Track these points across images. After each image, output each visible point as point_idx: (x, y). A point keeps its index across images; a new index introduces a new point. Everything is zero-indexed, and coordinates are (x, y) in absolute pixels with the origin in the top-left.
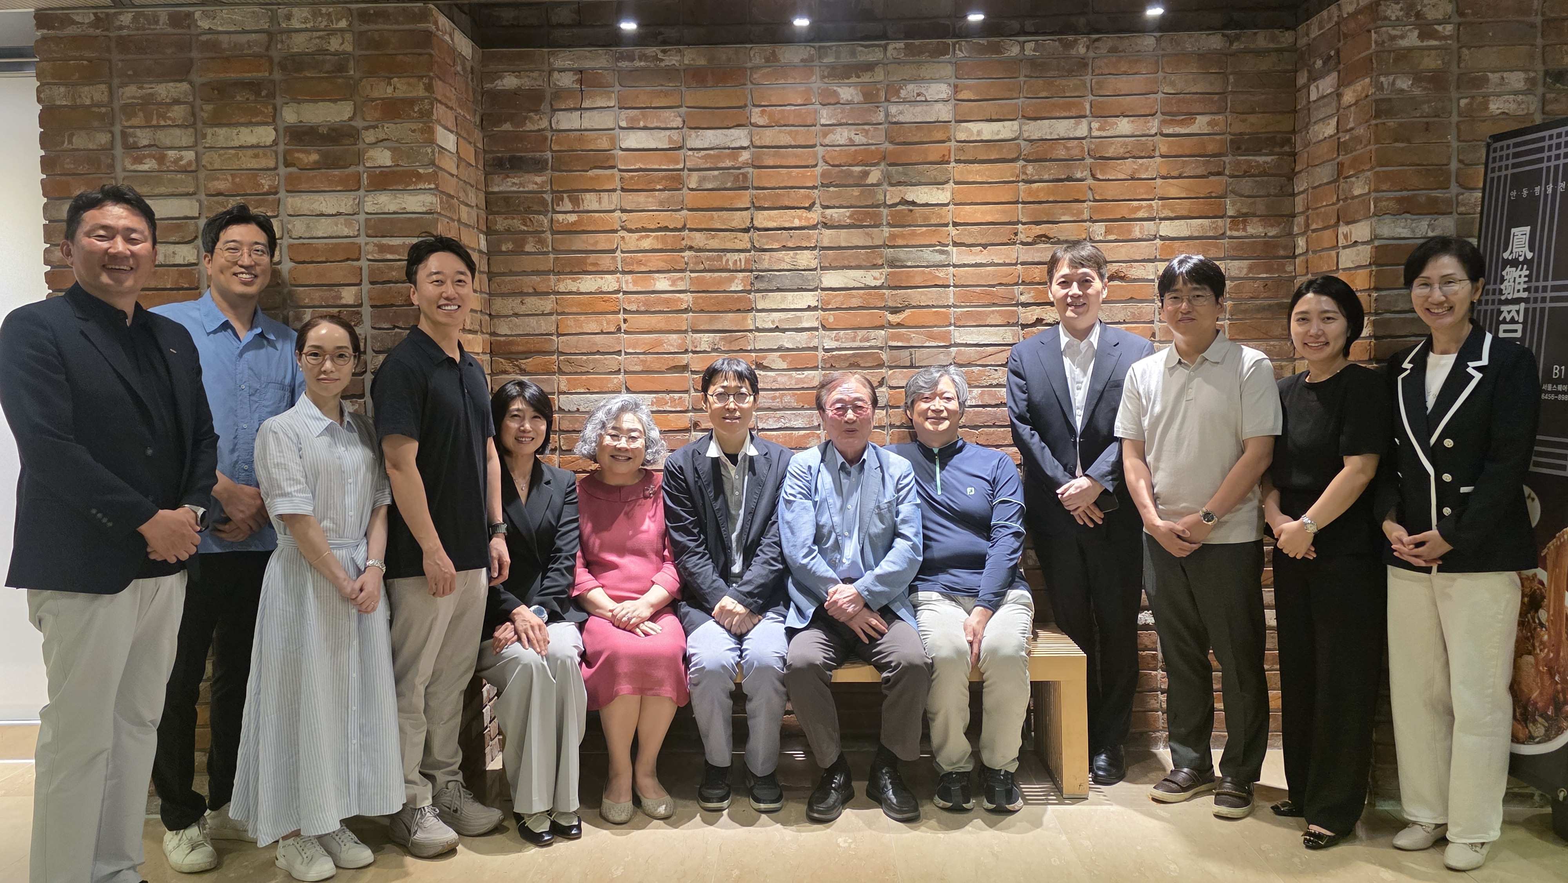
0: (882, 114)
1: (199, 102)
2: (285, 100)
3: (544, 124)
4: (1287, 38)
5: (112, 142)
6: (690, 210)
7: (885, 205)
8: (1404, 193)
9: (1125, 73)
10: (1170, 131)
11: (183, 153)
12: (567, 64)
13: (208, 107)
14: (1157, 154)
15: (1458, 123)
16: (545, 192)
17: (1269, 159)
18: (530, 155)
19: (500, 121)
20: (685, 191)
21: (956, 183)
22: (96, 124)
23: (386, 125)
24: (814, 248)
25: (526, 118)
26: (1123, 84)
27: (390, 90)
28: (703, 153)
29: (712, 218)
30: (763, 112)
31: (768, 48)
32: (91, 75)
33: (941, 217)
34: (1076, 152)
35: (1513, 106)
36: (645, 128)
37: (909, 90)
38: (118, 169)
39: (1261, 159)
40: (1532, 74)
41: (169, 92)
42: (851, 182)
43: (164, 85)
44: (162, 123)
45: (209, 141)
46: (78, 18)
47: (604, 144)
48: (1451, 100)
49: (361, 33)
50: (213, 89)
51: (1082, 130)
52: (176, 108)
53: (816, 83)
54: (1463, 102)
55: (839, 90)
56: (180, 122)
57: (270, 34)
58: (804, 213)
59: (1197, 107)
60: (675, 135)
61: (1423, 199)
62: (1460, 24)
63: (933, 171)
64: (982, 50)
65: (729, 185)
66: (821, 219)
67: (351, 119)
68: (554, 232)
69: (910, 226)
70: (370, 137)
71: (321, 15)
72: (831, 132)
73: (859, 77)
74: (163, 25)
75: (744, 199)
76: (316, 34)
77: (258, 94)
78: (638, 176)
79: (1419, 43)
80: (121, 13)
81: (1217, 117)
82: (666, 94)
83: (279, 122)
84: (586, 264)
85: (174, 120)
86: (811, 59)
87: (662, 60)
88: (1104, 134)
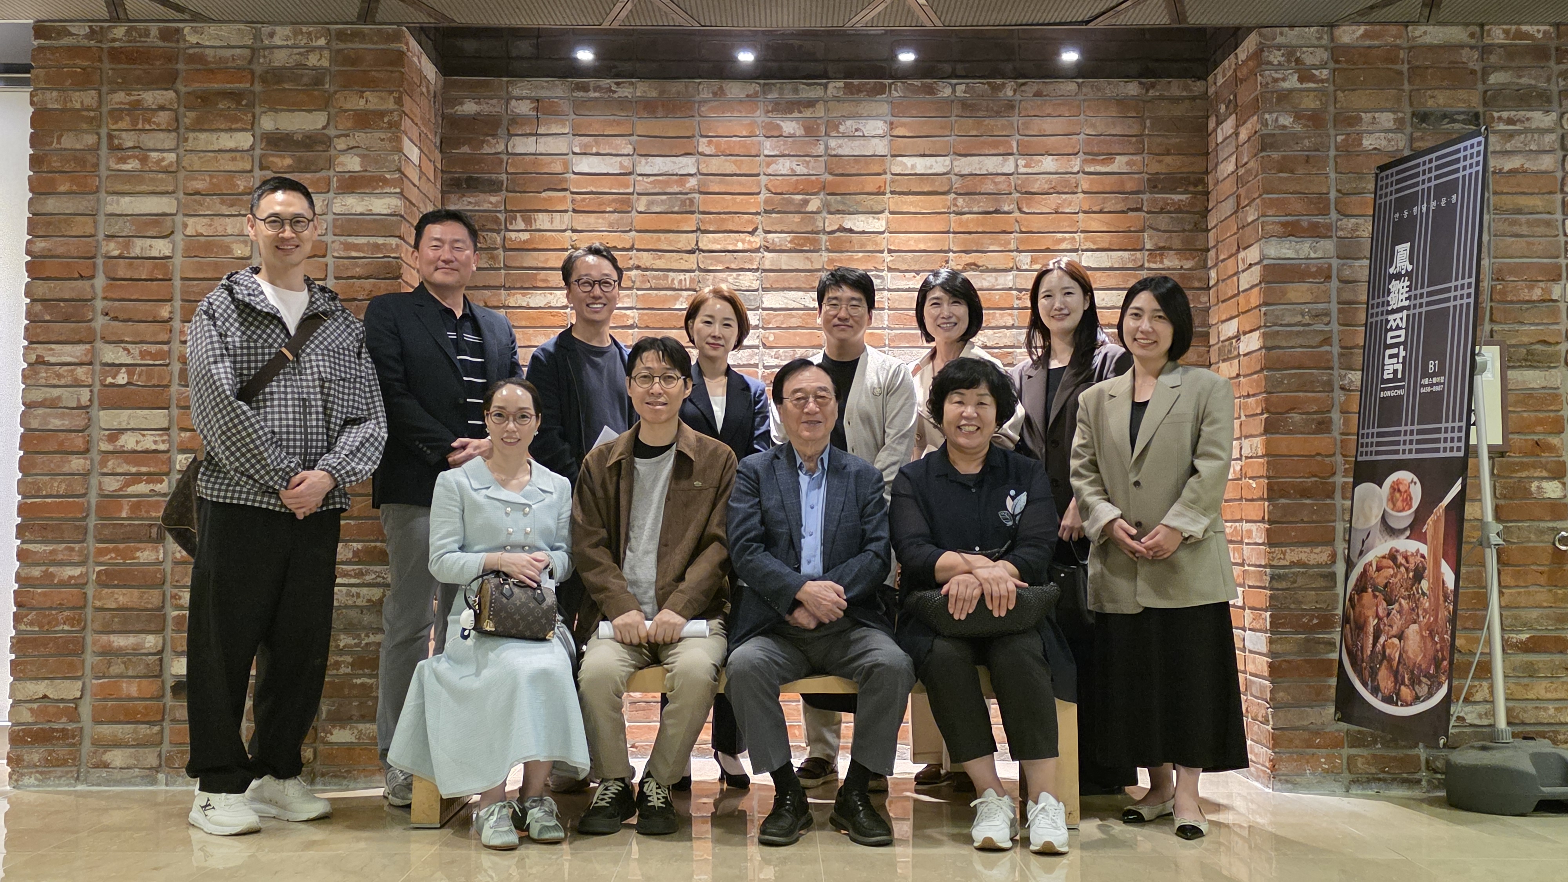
0: (822, 147)
1: (182, 110)
2: (263, 109)
3: (501, 148)
4: (1198, 87)
5: (99, 143)
6: (638, 231)
7: (824, 232)
8: (1289, 218)
9: (1049, 116)
10: (1092, 169)
11: (165, 155)
12: (525, 93)
13: (192, 115)
14: (1080, 190)
15: (1336, 157)
16: (500, 212)
17: (1183, 197)
18: (486, 176)
19: (458, 144)
20: (634, 213)
21: (891, 213)
22: (85, 126)
23: (357, 134)
24: (757, 270)
25: (483, 142)
26: (1049, 125)
27: (362, 102)
28: (652, 178)
29: (659, 239)
30: (710, 143)
31: (715, 83)
32: (84, 81)
33: (876, 244)
34: (1003, 187)
35: (1384, 143)
36: (597, 154)
37: (848, 126)
38: (102, 167)
39: (1176, 197)
40: (1400, 115)
41: (155, 98)
42: (792, 209)
43: (150, 93)
44: (147, 127)
45: (190, 145)
46: (73, 30)
47: (558, 168)
48: (1329, 136)
49: (339, 51)
50: (197, 98)
51: (1009, 166)
52: (161, 113)
53: (760, 117)
54: (1340, 138)
55: (782, 124)
56: (163, 127)
57: (253, 50)
58: (748, 237)
59: (1116, 148)
60: (626, 161)
61: (1305, 224)
62: (1334, 70)
63: (870, 202)
64: (916, 90)
65: (676, 209)
66: (763, 243)
67: (324, 128)
68: (505, 250)
69: (847, 251)
70: (341, 144)
71: (302, 33)
72: (775, 162)
73: (800, 112)
74: (154, 38)
75: (690, 224)
76: (295, 51)
77: (239, 103)
78: (590, 199)
79: (1299, 85)
80: (115, 27)
81: (1134, 158)
82: (619, 123)
83: (256, 128)
84: (536, 280)
85: (158, 125)
86: (756, 96)
87: (615, 92)
88: (1030, 170)
